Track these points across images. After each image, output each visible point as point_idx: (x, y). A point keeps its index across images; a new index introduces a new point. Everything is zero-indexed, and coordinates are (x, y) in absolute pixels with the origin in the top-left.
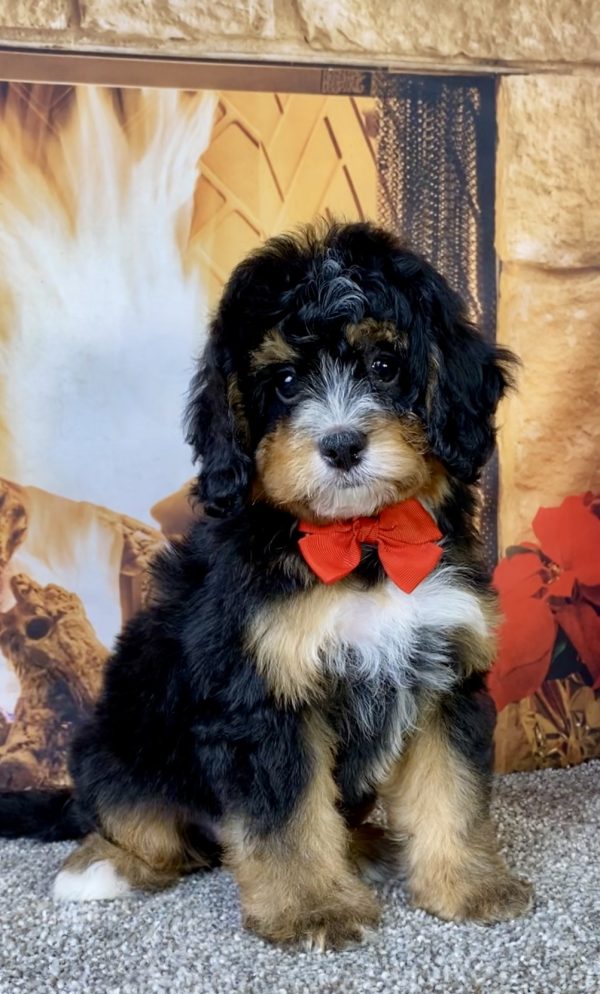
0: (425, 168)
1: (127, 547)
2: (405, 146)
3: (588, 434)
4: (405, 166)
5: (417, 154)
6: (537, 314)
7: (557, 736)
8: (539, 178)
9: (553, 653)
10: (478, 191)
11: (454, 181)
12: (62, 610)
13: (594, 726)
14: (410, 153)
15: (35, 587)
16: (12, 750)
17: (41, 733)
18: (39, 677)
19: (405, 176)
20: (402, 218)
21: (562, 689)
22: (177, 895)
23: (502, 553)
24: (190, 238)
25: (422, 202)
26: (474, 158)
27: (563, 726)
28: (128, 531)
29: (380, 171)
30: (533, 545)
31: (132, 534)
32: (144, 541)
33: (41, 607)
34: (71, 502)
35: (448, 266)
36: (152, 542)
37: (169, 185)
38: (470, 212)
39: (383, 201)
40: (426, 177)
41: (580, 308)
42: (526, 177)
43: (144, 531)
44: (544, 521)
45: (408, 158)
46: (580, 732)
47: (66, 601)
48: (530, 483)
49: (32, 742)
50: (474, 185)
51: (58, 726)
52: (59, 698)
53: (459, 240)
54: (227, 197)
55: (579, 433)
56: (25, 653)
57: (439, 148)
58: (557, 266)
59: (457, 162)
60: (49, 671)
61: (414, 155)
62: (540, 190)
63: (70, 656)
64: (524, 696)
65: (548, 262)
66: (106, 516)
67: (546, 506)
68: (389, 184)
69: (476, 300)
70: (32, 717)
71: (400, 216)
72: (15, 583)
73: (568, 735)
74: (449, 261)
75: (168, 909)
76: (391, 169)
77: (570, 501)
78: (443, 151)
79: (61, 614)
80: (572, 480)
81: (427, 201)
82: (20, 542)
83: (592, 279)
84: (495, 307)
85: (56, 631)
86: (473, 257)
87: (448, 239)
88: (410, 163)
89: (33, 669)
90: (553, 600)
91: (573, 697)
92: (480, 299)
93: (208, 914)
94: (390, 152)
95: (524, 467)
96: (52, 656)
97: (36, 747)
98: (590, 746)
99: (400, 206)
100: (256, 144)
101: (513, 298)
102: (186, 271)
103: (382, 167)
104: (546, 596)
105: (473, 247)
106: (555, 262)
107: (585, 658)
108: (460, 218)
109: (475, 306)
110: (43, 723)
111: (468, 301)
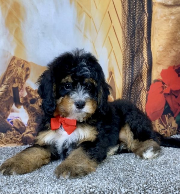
3: (174, 50)
6: (162, 17)
7: (164, 129)
9: (164, 108)
13: (174, 127)
15: (32, 90)
16: (27, 133)
17: (34, 129)
18: (33, 114)
21: (166, 117)
23: (152, 82)
27: (166, 127)
30: (160, 79)
33: (34, 96)
34: (41, 66)
35: (139, 3)
41: (173, 16)
44: (163, 73)
46: (170, 128)
48: (160, 63)
49: (32, 131)
52: (38, 120)
55: (172, 50)
56: (29, 108)
58: (167, 4)
60: (36, 113)
64: (157, 119)
65: (165, 3)
67: (164, 69)
69: (147, 13)
70: (32, 125)
72: (27, 89)
73: (167, 129)
77: (170, 68)
79: (39, 97)
80: (170, 62)
82: (28, 78)
83: (176, 8)
84: (151, 15)
85: (38, 102)
86: (146, 1)
89: (32, 112)
90: (165, 94)
91: (169, 119)
92: (147, 12)
95: (159, 58)
96: (36, 108)
97: (33, 133)
98: (172, 132)
101: (156, 12)
102: (71, 3)
106: (167, 3)
107: (172, 109)
109: (146, 14)
110: (35, 127)
111: (144, 13)
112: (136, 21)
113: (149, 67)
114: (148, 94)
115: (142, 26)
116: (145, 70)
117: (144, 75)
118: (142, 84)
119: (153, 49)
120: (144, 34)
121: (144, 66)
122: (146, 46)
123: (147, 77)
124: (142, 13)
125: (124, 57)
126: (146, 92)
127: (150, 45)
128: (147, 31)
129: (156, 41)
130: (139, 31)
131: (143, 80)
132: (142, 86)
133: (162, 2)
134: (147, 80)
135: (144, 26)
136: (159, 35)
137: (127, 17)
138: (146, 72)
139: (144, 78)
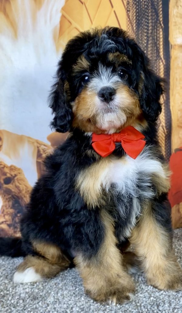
0: (144, 11)
1: (39, 151)
2: (136, 3)
4: (136, 11)
5: (140, 6)
10: (163, 19)
11: (154, 15)
12: (16, 174)
14: (138, 6)
15: (6, 166)
16: (1, 224)
17: (10, 218)
18: (9, 198)
19: (136, 14)
20: (136, 29)
22: (60, 280)
23: (173, 151)
24: (59, 37)
25: (142, 23)
26: (161, 7)
28: (39, 145)
29: (127, 12)
31: (40, 146)
32: (45, 149)
33: (9, 173)
34: (17, 135)
35: (152, 47)
36: (48, 149)
37: (51, 19)
38: (160, 27)
39: (128, 23)
40: (144, 14)
42: (180, 14)
43: (44, 145)
45: (137, 7)
47: (17, 171)
49: (7, 221)
50: (161, 17)
51: (16, 215)
52: (16, 205)
53: (156, 37)
54: (72, 23)
56: (3, 189)
57: (149, 3)
59: (155, 9)
60: (12, 196)
61: (139, 6)
63: (20, 190)
66: (31, 140)
68: (130, 17)
69: (163, 59)
70: (7, 212)
71: (135, 29)
74: (153, 45)
75: (57, 286)
76: (131, 12)
78: (150, 5)
79: (16, 175)
81: (144, 23)
82: (0, 150)
84: (170, 62)
85: (14, 182)
86: (161, 43)
87: (152, 37)
88: (138, 9)
89: (6, 195)
92: (164, 59)
93: (71, 288)
94: (131, 5)
95: (180, 119)
96: (13, 190)
97: (8, 223)
99: (135, 25)
100: (82, 3)
101: (176, 58)
102: (58, 50)
105: (161, 40)
108: (157, 29)
109: (162, 61)
110: (11, 214)
111: (160, 59)
113: (167, 132)
116: (162, 136)
117: (161, 143)
119: (173, 107)
121: (160, 131)
122: (162, 103)
123: (166, 145)
124: (156, 60)
127: (169, 102)
129: (177, 95)
134: (165, 149)
138: (164, 139)
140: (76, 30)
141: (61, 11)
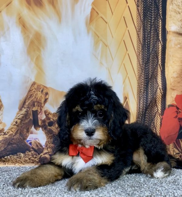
0: (149, 6)
4: (143, 6)
5: (147, 3)
6: (176, 45)
7: (179, 154)
8: (178, 10)
9: (179, 132)
14: (145, 3)
15: (50, 113)
16: (44, 154)
17: (51, 150)
18: (51, 136)
19: (143, 8)
23: (167, 106)
24: (89, 24)
25: (148, 15)
26: (161, 4)
29: (137, 7)
30: (175, 104)
33: (52, 119)
35: (154, 32)
37: (84, 10)
38: (160, 18)
39: (138, 15)
40: (149, 9)
42: (174, 9)
48: (174, 88)
49: (49, 152)
50: (161, 11)
52: (56, 141)
53: (157, 25)
56: (47, 130)
59: (157, 5)
60: (53, 134)
62: (178, 13)
64: (171, 143)
65: (179, 32)
67: (178, 94)
69: (161, 41)
70: (49, 146)
71: (142, 19)
72: (45, 112)
73: (181, 153)
76: (140, 7)
82: (47, 102)
84: (166, 43)
85: (55, 125)
86: (160, 30)
87: (154, 25)
88: (144, 5)
89: (49, 134)
90: (179, 119)
94: (140, 2)
95: (173, 84)
96: (54, 131)
97: (50, 153)
99: (142, 16)
101: (170, 40)
102: (88, 33)
103: (138, 6)
104: (177, 118)
105: (160, 27)
108: (157, 20)
109: (161, 43)
110: (52, 148)
111: (159, 41)
112: (151, 49)
113: (163, 92)
114: (162, 119)
115: (156, 54)
116: (159, 95)
117: (159, 100)
118: (156, 108)
119: (167, 75)
120: (158, 61)
121: (158, 91)
122: (160, 72)
123: (162, 102)
124: (156, 42)
125: (138, 82)
126: (161, 116)
127: (165, 72)
128: (161, 58)
129: (170, 67)
130: (153, 59)
131: (158, 105)
132: (156, 111)
133: (176, 31)
134: (161, 104)
135: (158, 54)
136: (173, 62)
137: (142, 45)
138: (161, 97)
139: (158, 103)
140: (101, 18)
141: (92, 4)
